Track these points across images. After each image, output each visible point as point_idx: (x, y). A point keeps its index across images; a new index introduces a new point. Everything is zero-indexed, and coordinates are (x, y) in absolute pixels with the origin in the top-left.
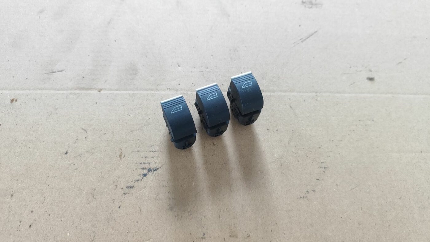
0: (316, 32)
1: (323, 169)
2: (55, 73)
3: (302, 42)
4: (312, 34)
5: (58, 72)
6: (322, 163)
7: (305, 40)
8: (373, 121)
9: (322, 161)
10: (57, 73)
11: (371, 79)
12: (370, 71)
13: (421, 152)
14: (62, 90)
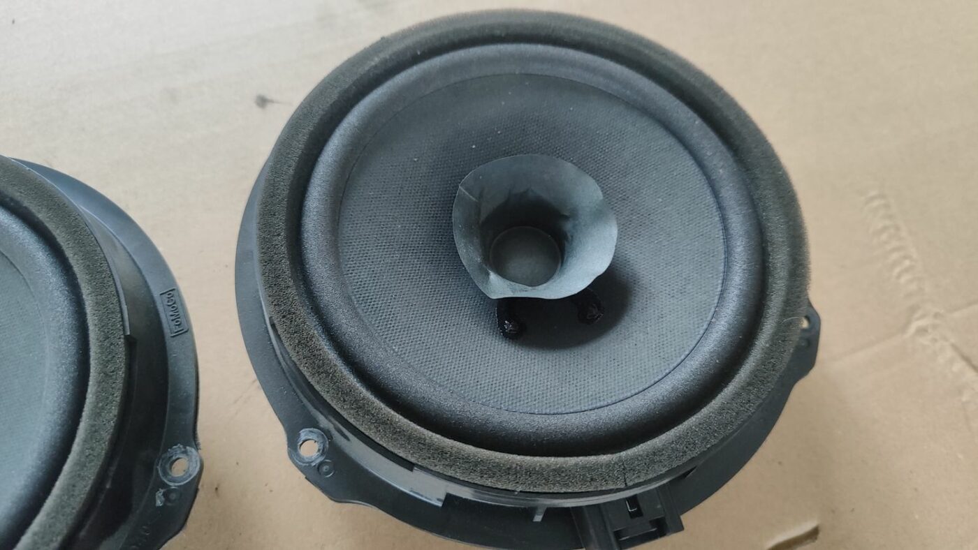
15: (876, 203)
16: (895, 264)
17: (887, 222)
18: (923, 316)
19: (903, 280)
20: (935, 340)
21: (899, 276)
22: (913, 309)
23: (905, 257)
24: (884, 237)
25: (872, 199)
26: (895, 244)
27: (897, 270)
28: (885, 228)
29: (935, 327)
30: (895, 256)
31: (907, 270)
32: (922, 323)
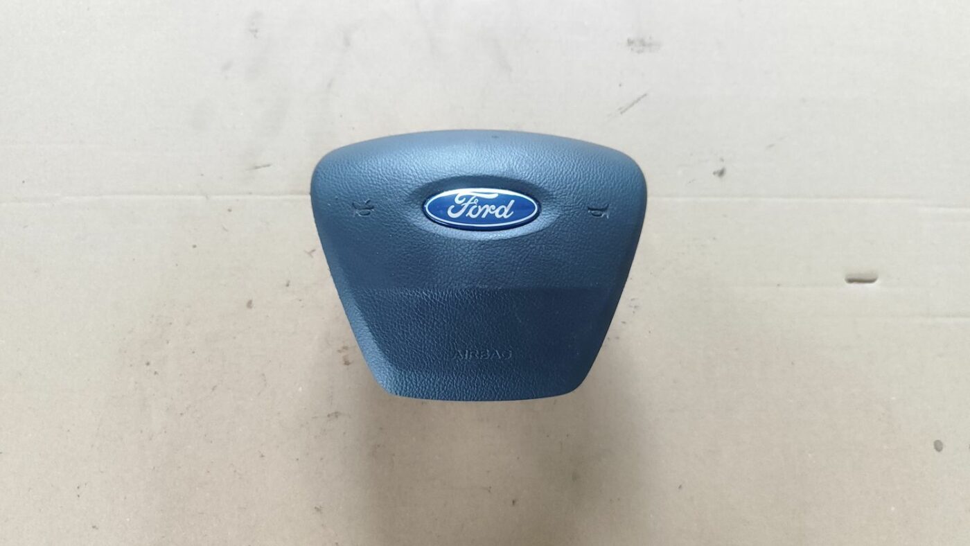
0: (645, 95)
1: (633, 309)
2: (259, 170)
3: (621, 113)
4: (639, 99)
5: (264, 166)
6: (632, 300)
7: (626, 109)
8: (714, 239)
9: (632, 297)
10: (263, 168)
11: (721, 173)
12: (722, 160)
13: (778, 285)
14: (272, 194)
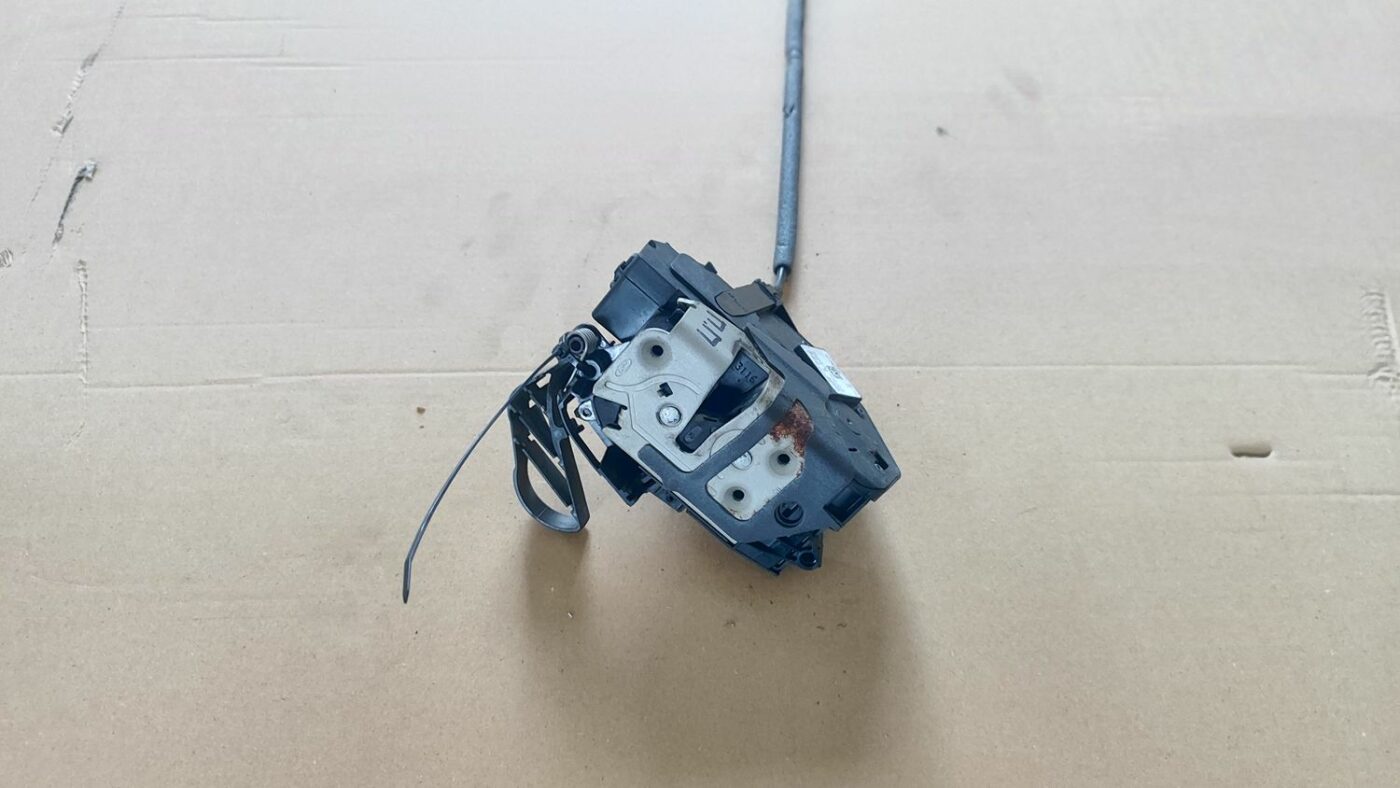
15: (1373, 297)
16: (1374, 336)
17: (1379, 311)
18: (1388, 371)
19: (1380, 346)
20: (1393, 387)
21: (1377, 344)
22: (1382, 365)
23: (1386, 335)
24: (1374, 318)
25: (1372, 294)
26: (1381, 324)
27: (1376, 340)
28: (1374, 314)
29: (1395, 380)
30: (1379, 331)
31: (1385, 342)
32: (1386, 374)
